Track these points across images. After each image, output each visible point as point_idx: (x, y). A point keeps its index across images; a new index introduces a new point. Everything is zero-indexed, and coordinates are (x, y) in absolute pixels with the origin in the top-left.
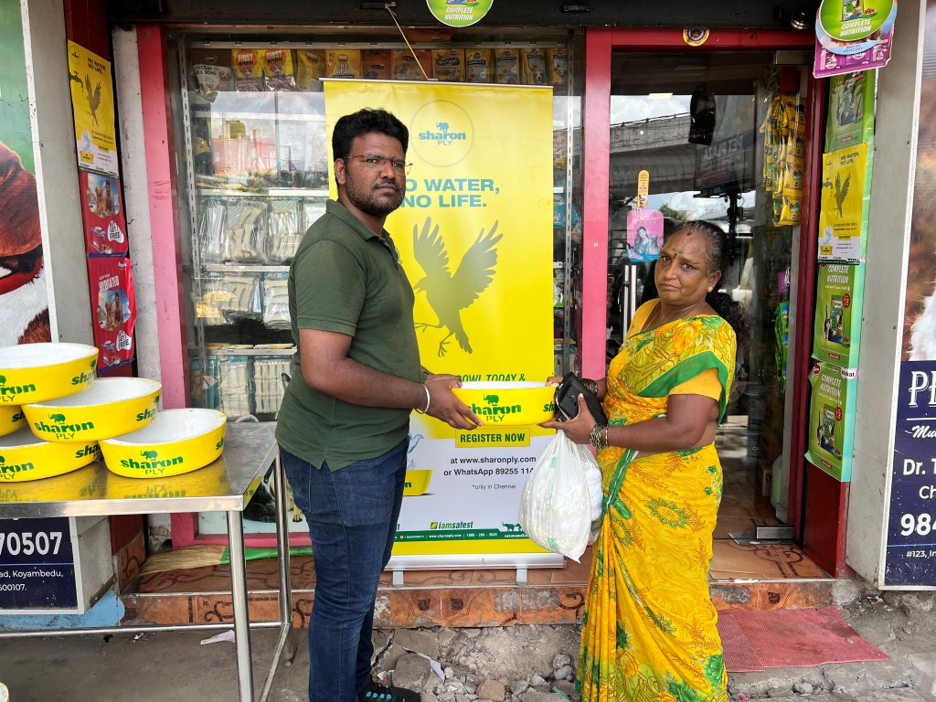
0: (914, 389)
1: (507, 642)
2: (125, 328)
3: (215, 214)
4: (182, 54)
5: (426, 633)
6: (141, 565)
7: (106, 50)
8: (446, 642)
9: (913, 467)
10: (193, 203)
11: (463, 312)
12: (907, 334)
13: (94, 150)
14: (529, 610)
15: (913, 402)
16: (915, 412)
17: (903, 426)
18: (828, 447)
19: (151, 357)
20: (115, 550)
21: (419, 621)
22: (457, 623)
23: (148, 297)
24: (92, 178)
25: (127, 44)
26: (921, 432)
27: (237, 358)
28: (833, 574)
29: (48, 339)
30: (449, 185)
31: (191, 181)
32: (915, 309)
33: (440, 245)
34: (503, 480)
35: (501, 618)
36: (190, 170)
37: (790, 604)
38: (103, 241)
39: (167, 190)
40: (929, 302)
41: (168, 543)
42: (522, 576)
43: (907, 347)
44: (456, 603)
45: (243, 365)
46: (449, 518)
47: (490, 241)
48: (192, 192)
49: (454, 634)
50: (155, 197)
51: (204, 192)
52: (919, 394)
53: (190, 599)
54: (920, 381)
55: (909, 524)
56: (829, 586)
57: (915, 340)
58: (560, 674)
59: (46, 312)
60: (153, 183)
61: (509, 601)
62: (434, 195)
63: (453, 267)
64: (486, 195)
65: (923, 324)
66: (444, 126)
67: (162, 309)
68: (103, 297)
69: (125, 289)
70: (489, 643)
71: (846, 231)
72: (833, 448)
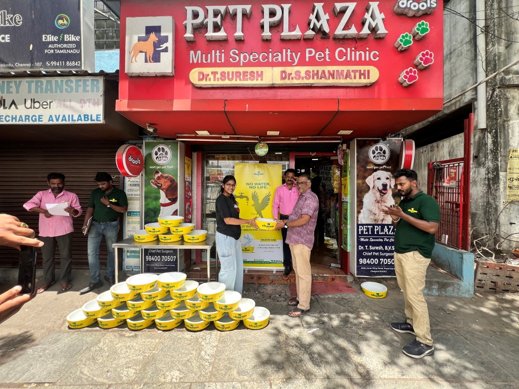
0: (360, 230)
1: (271, 287)
2: (190, 213)
3: (209, 189)
4: (205, 157)
5: (252, 285)
6: (189, 267)
7: (191, 157)
8: (256, 287)
9: (361, 248)
10: (205, 187)
11: (262, 211)
12: (357, 218)
13: (188, 177)
14: (276, 280)
15: (360, 233)
16: (360, 235)
17: (358, 238)
18: (345, 244)
19: (194, 220)
20: (185, 262)
21: (251, 282)
22: (259, 283)
23: (195, 207)
24: (187, 183)
25: (195, 155)
26: (362, 240)
27: (212, 221)
28: (347, 274)
29: (177, 215)
30: (260, 184)
31: (205, 182)
32: (359, 212)
33: (257, 197)
34: (271, 250)
35: (269, 282)
36: (205, 180)
37: (337, 281)
38: (188, 195)
39: (200, 184)
40: (362, 211)
41: (195, 263)
42: (274, 272)
43: (358, 220)
44: (259, 278)
45: (213, 223)
46: (258, 258)
47: (268, 196)
48: (205, 185)
49: (258, 285)
50: (198, 186)
51: (208, 185)
52: (361, 231)
53: (200, 274)
54: (361, 228)
55: (361, 261)
56: (346, 277)
57: (359, 219)
58: (282, 295)
59: (177, 210)
60: (197, 183)
61: (271, 278)
62: (256, 186)
63: (260, 202)
64: (268, 186)
65: (361, 216)
66: (259, 172)
67: (197, 209)
68: (187, 207)
69: (191, 205)
70: (267, 287)
71: (346, 195)
72: (346, 244)
